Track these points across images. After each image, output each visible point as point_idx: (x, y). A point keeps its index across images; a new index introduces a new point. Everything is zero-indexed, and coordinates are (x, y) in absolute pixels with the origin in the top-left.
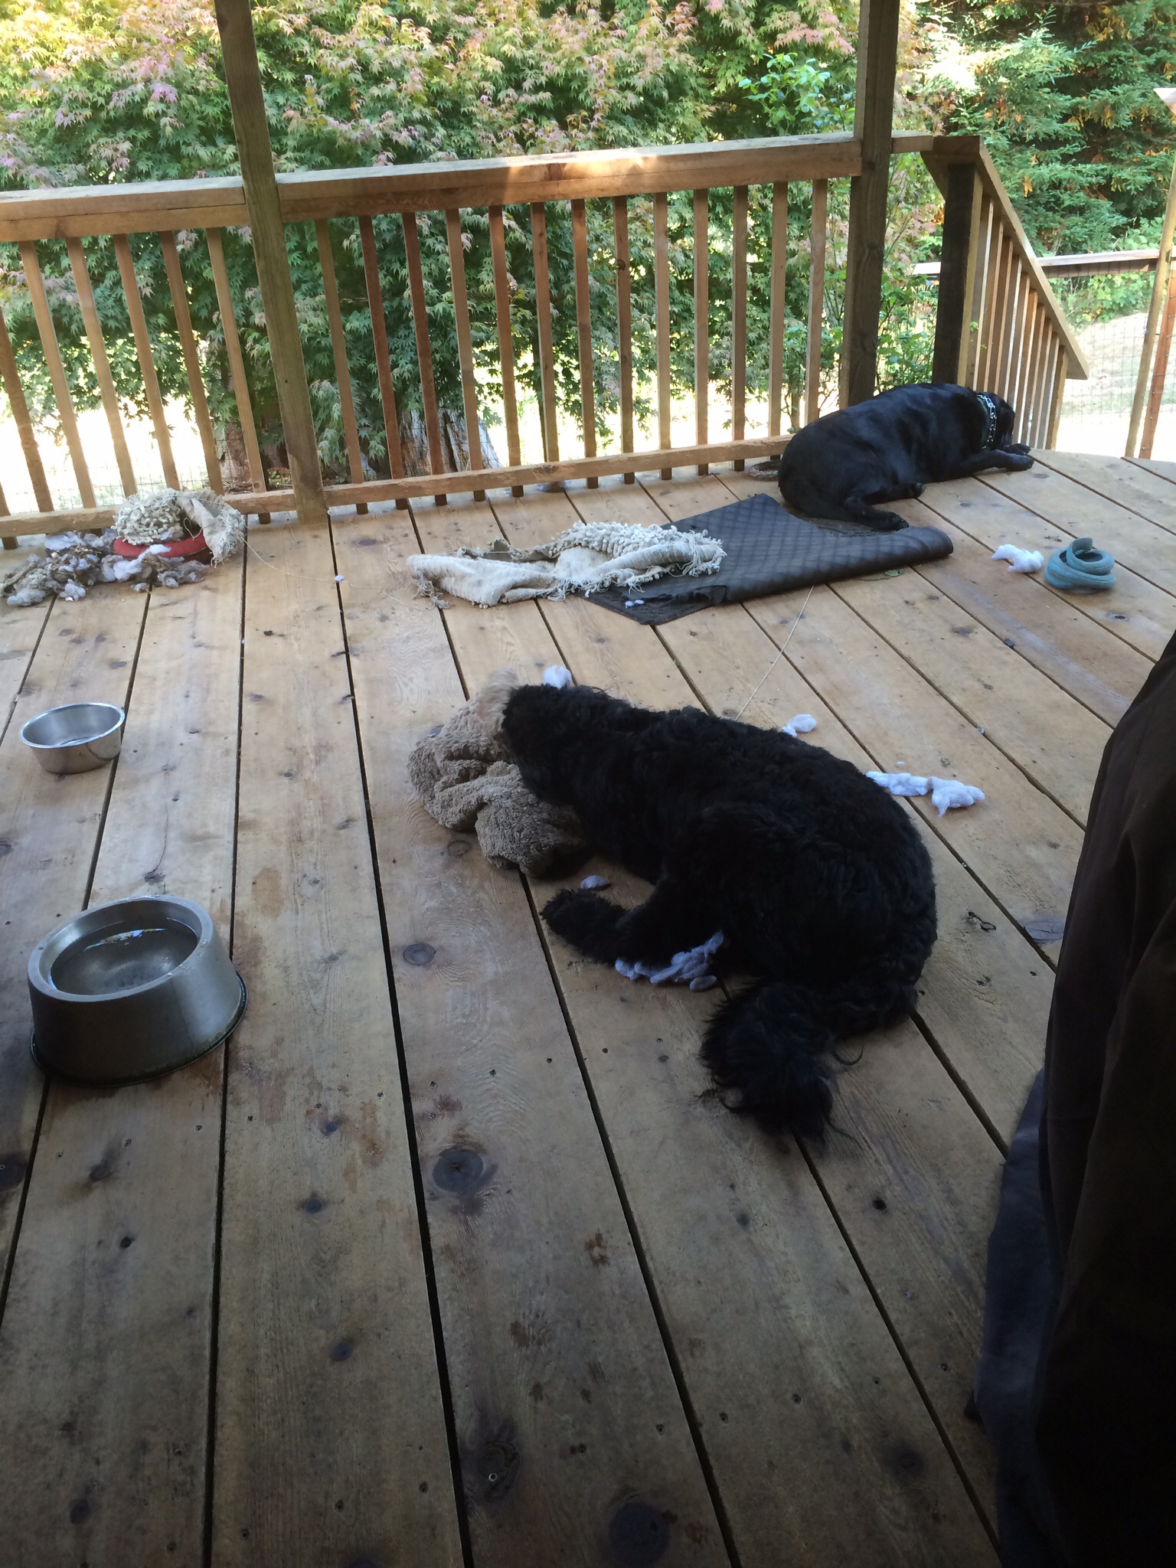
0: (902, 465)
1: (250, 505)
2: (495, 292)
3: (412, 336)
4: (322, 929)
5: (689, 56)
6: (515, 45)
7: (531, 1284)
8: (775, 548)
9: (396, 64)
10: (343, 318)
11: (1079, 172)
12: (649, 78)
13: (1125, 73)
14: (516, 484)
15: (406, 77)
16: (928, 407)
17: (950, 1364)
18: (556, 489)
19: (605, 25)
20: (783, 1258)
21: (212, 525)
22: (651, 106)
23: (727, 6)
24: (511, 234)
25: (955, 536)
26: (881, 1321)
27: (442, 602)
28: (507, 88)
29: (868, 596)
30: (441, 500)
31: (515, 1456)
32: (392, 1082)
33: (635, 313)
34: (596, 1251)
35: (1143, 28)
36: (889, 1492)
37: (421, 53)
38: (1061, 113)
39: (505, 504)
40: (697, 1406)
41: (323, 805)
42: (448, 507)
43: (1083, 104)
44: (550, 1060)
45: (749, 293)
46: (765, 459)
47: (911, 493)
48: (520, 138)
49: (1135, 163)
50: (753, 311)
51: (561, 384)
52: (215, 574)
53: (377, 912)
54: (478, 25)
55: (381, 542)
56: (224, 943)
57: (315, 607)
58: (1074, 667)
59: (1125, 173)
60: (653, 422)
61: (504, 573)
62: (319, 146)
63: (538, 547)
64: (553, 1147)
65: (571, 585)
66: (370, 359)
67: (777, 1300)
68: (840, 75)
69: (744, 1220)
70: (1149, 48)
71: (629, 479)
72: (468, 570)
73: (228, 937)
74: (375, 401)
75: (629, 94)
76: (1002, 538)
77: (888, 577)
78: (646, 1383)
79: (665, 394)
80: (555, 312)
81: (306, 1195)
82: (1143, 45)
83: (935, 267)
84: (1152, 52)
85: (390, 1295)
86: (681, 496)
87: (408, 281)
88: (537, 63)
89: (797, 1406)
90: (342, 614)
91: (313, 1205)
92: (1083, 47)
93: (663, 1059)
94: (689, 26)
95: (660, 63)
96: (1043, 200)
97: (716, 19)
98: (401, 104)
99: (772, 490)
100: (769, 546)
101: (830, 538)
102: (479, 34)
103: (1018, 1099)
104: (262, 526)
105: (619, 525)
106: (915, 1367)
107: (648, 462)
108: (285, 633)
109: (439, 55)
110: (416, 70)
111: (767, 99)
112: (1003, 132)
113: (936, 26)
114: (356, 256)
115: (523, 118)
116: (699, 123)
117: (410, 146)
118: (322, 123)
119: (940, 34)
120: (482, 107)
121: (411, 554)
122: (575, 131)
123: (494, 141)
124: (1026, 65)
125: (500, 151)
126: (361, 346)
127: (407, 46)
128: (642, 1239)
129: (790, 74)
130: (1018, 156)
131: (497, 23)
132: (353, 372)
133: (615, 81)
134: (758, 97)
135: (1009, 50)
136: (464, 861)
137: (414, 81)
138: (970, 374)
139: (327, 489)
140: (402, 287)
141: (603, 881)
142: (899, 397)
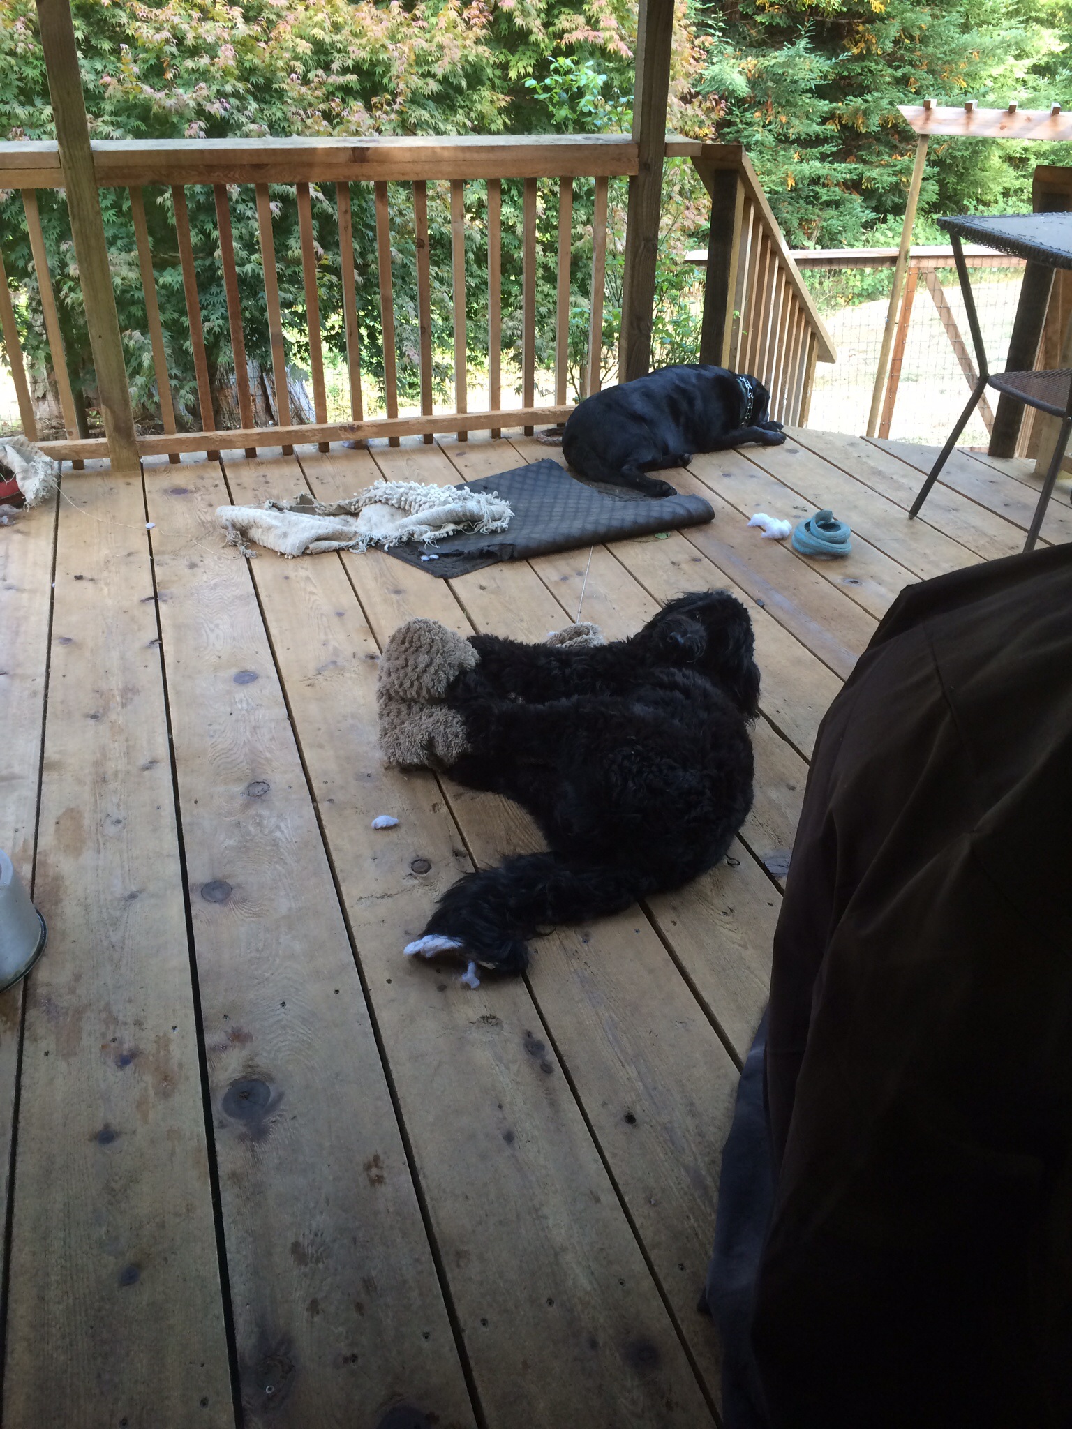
0: (672, 437)
1: (64, 452)
2: (302, 257)
3: (223, 293)
4: (123, 867)
5: (485, 48)
6: (324, 29)
7: (312, 1205)
8: (558, 509)
9: (210, 40)
10: (156, 273)
11: (835, 170)
12: (448, 67)
13: (875, 82)
14: (322, 441)
15: (220, 53)
16: (694, 386)
17: (687, 1264)
18: (361, 446)
19: (408, 16)
20: (544, 1172)
21: (25, 471)
22: (451, 91)
23: (519, 6)
24: (319, 205)
25: (717, 504)
26: (627, 1227)
27: (249, 552)
28: (316, 69)
29: (640, 556)
30: (251, 453)
31: (291, 1368)
32: (186, 1016)
33: (436, 284)
34: (374, 1172)
35: (891, 45)
36: (629, 1384)
37: (233, 32)
38: (821, 117)
39: (311, 458)
40: (461, 1312)
41: (128, 747)
42: (257, 459)
43: (839, 109)
44: (337, 991)
45: (541, 271)
46: (552, 426)
47: (680, 462)
48: (327, 116)
49: (883, 165)
50: (544, 287)
51: (366, 347)
52: (26, 518)
53: (177, 851)
54: (290, 8)
55: (192, 492)
56: (24, 883)
57: (126, 553)
58: (814, 626)
59: (874, 173)
60: (450, 387)
61: (308, 526)
62: (136, 111)
63: (341, 502)
64: (338, 1074)
65: (371, 539)
66: (182, 313)
67: (537, 1211)
68: (623, 77)
69: (509, 1137)
70: (897, 63)
71: (428, 439)
72: (274, 522)
73: (29, 875)
74: (186, 352)
75: (430, 81)
76: (757, 507)
77: (657, 540)
78: (415, 1294)
79: (462, 360)
80: (360, 280)
81: (99, 1127)
82: (891, 60)
83: (703, 254)
84: (899, 67)
85: (178, 1220)
86: (475, 457)
87: (219, 242)
88: (345, 47)
89: (550, 1309)
90: (152, 561)
91: (106, 1136)
92: (840, 58)
93: (442, 988)
94: (485, 20)
95: (458, 54)
96: (804, 194)
97: (509, 17)
98: (214, 77)
99: (556, 454)
100: (553, 507)
101: (608, 502)
102: (290, 17)
103: (753, 1019)
104: (75, 472)
105: (416, 485)
106: (656, 1268)
107: (445, 425)
108: (96, 577)
109: (251, 33)
110: (229, 46)
111: (551, 99)
112: (770, 131)
113: (712, 31)
114: (170, 214)
115: (331, 97)
116: (496, 111)
117: (223, 119)
118: (138, 90)
119: (716, 38)
120: (292, 84)
121: (221, 505)
122: (379, 112)
123: (304, 117)
124: (790, 71)
125: (309, 128)
126: (174, 301)
127: (221, 24)
128: (416, 1159)
129: (571, 77)
130: (782, 153)
131: (307, 8)
132: (166, 325)
133: (416, 69)
134: (542, 96)
135: (776, 57)
136: (263, 801)
137: (227, 56)
138: (733, 357)
139: (139, 439)
140: (214, 247)
141: (392, 821)
142: (670, 375)
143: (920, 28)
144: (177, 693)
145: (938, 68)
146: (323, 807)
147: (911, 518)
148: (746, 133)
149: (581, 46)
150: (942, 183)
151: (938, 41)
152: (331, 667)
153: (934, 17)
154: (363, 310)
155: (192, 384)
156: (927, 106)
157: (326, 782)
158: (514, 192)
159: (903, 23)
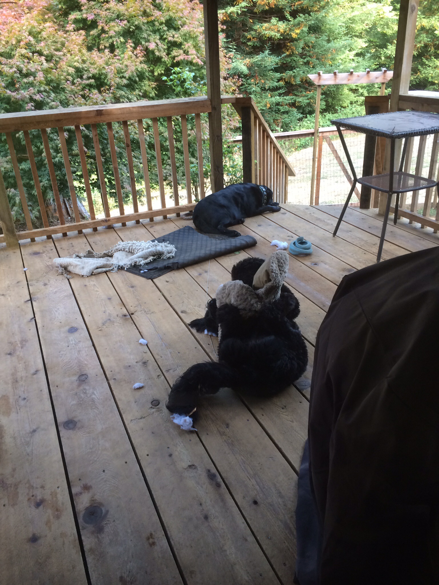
0: (236, 212)
2: (79, 154)
3: (47, 170)
4: (29, 419)
5: (144, 65)
6: (79, 63)
7: (126, 559)
8: (194, 246)
9: (33, 70)
10: (18, 165)
11: (285, 99)
12: (130, 74)
13: (297, 65)
14: (94, 227)
15: (37, 75)
16: (243, 191)
17: (287, 563)
18: (110, 228)
19: (112, 55)
20: (222, 531)
22: (132, 83)
23: (157, 48)
24: (83, 132)
25: (257, 238)
26: (260, 550)
27: (68, 276)
28: (77, 78)
29: (229, 262)
30: (65, 235)
32: (63, 481)
33: (134, 159)
34: (151, 540)
35: (301, 50)
37: (42, 66)
38: (277, 79)
39: (90, 234)
41: (26, 366)
42: (68, 237)
43: (284, 76)
44: (126, 462)
45: (175, 150)
46: (187, 212)
47: (240, 222)
48: (83, 96)
49: (303, 96)
50: (177, 156)
51: (108, 186)
53: (51, 409)
54: (64, 55)
55: (42, 253)
57: (16, 282)
58: (302, 284)
59: (300, 99)
60: (144, 199)
61: (92, 263)
62: (4, 101)
63: (105, 252)
64: (131, 499)
65: (119, 266)
66: (31, 179)
67: (222, 548)
68: (200, 72)
69: (206, 517)
71: (138, 222)
72: (78, 263)
74: (34, 195)
75: (124, 79)
76: (273, 238)
77: (235, 255)
79: (148, 189)
80: (103, 160)
81: (31, 535)
82: (302, 55)
83: (240, 138)
84: (305, 58)
85: (69, 573)
86: (158, 228)
87: (44, 150)
88: (88, 69)
90: (28, 284)
91: (34, 539)
92: (282, 56)
93: (170, 455)
94: (143, 54)
95: (134, 68)
96: (274, 109)
97: (153, 52)
98: (36, 85)
99: (191, 224)
100: (192, 245)
101: (214, 241)
102: (65, 59)
103: (300, 452)
105: (136, 242)
106: (274, 566)
107: (144, 216)
108: (4, 293)
109: (49, 66)
110: (41, 72)
111: (173, 84)
112: (258, 86)
113: (231, 50)
114: (22, 140)
115: (84, 89)
116: (151, 89)
117: (41, 101)
118: (5, 92)
119: (233, 52)
120: (68, 85)
121: (55, 258)
122: (105, 94)
123: (74, 98)
124: (263, 63)
125: (77, 102)
126: (27, 175)
127: (37, 64)
128: (168, 533)
129: (180, 75)
130: (264, 94)
131: (71, 55)
132: (25, 185)
133: (118, 75)
134: (170, 83)
135: (257, 58)
136: (86, 383)
137: (40, 76)
138: (256, 178)
139: (18, 233)
140: (42, 152)
141: (141, 385)
142: (232, 188)
143: (312, 43)
144: (45, 340)
145: (320, 57)
146: (111, 382)
147: (334, 236)
148: (249, 88)
149: (183, 62)
150: (326, 101)
151: (319, 47)
152: (108, 321)
153: (316, 38)
154: (105, 171)
155: (38, 208)
156: (319, 74)
157: (111, 371)
158: (161, 120)
159: (305, 41)
